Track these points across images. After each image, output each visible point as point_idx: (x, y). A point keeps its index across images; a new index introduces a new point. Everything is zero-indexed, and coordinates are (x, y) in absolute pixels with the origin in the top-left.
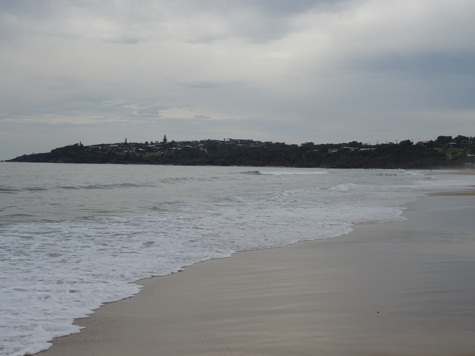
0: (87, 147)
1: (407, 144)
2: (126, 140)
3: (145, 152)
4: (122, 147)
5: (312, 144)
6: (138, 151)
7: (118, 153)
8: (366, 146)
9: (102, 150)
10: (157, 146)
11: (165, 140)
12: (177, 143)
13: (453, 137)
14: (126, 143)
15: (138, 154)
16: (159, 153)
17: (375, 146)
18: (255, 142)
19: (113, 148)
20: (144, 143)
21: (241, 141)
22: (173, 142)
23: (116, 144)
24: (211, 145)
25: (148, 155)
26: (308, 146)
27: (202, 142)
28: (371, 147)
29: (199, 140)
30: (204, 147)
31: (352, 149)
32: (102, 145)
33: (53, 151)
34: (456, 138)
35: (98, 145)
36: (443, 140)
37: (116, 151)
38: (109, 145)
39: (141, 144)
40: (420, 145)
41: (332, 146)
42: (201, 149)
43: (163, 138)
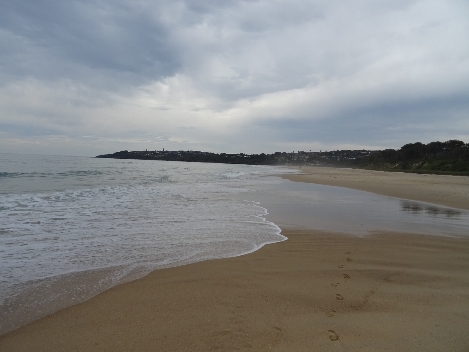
0: (130, 152)
1: (263, 155)
2: (147, 150)
3: (155, 155)
4: (145, 153)
5: (225, 153)
6: (151, 154)
7: (143, 155)
8: (247, 155)
9: (136, 154)
10: (160, 153)
11: (163, 150)
12: (169, 151)
13: (281, 153)
14: (146, 151)
15: (152, 156)
16: (161, 156)
17: (250, 155)
18: (201, 152)
19: (141, 153)
20: (154, 151)
21: (196, 151)
22: (167, 151)
23: (142, 151)
24: (183, 153)
25: (156, 156)
26: (223, 155)
27: (179, 151)
28: (249, 155)
29: (178, 151)
30: (180, 154)
31: (241, 156)
32: (136, 152)
33: (114, 153)
34: (282, 153)
35: (134, 152)
36: (277, 154)
37: (142, 154)
38: (139, 151)
39: (153, 152)
40: (268, 155)
41: (233, 155)
42: (179, 154)
43: (163, 149)
